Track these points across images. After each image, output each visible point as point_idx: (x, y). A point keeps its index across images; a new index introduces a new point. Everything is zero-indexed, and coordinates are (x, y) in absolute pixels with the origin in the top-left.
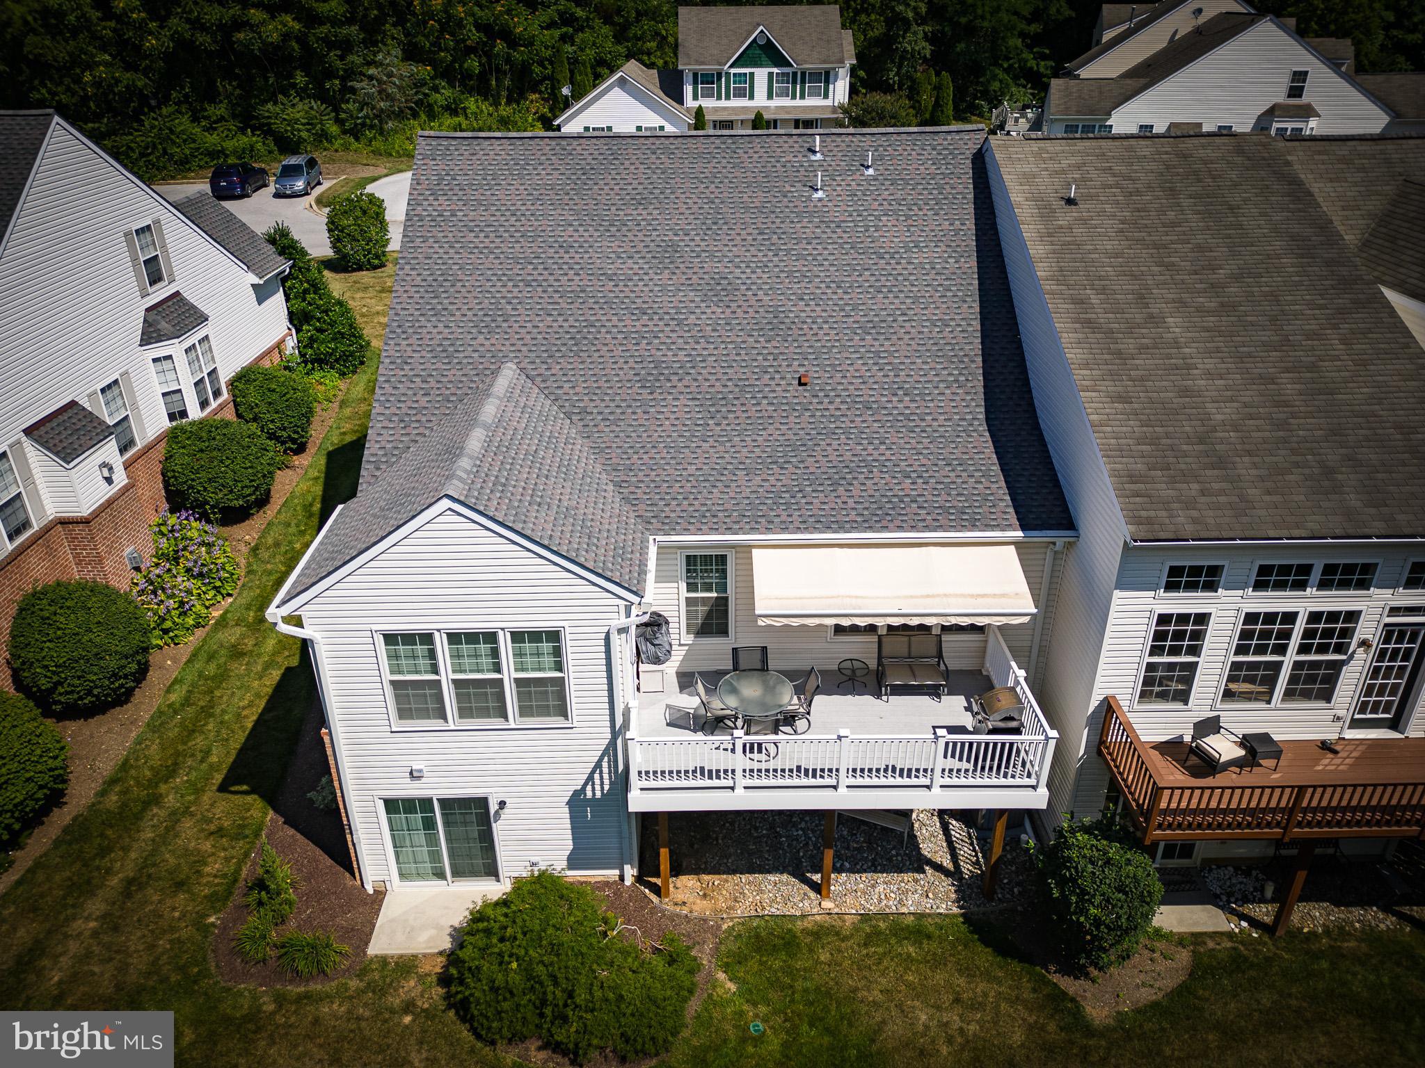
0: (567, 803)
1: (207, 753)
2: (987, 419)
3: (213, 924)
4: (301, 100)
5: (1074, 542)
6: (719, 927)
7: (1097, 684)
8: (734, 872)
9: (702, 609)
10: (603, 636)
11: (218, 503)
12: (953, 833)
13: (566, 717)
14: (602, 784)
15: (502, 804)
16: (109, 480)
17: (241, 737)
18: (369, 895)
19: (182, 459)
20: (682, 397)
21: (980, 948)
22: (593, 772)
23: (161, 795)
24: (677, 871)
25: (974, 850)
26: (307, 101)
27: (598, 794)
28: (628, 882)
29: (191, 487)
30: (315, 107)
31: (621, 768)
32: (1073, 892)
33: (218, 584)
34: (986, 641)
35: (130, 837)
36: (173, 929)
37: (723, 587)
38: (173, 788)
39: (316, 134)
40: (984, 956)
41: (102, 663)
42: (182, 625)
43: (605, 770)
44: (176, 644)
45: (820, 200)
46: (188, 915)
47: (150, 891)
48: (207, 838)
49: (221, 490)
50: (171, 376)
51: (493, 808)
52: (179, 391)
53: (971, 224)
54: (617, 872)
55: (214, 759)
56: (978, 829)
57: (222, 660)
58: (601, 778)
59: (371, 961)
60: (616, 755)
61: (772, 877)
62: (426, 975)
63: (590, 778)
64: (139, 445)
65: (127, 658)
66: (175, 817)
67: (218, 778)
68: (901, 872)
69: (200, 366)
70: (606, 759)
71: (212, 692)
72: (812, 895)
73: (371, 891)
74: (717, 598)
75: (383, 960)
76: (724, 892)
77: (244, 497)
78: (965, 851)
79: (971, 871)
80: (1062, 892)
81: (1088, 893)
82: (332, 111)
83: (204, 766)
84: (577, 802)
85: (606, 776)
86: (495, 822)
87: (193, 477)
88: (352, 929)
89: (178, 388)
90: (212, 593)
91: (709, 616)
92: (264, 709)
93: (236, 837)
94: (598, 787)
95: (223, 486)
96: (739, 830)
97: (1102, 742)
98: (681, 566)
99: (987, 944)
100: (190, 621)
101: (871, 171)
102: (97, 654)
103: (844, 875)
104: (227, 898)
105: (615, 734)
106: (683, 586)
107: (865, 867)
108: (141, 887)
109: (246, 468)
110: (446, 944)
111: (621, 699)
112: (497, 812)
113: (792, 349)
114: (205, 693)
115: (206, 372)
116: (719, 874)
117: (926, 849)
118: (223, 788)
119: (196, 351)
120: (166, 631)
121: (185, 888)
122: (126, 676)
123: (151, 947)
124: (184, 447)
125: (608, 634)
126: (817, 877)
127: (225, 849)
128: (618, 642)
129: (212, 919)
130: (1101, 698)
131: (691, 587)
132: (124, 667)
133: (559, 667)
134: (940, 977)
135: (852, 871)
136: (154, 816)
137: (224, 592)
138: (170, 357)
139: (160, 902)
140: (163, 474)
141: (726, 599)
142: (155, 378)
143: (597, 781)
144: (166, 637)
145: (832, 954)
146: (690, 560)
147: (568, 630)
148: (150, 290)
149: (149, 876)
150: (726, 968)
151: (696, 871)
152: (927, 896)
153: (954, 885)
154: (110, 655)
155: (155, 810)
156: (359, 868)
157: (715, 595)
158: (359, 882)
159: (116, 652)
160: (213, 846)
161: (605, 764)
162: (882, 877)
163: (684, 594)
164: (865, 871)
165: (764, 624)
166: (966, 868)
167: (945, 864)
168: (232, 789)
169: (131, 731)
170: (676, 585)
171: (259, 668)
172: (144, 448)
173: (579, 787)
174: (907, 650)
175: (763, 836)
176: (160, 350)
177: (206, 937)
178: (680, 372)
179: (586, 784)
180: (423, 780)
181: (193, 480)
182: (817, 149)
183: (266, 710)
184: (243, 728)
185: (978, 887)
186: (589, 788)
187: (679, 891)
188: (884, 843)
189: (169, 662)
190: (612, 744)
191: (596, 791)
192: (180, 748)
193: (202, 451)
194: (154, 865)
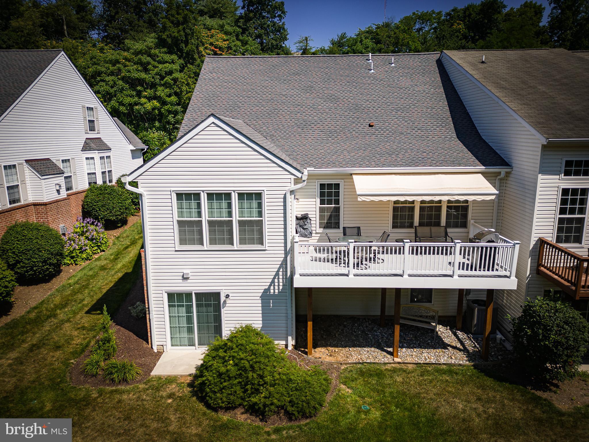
0: (261, 297)
1: (83, 300)
2: (458, 137)
3: (72, 363)
4: (157, 132)
5: (511, 172)
6: (339, 368)
7: (534, 231)
8: (345, 347)
9: (327, 214)
10: (282, 196)
11: (104, 216)
12: (460, 336)
13: (262, 244)
14: (279, 286)
15: (227, 296)
16: (58, 191)
17: (100, 295)
18: (154, 352)
19: (92, 196)
20: (316, 131)
21: (486, 378)
22: (274, 278)
23: (57, 314)
24: (315, 346)
25: (472, 342)
26: (159, 132)
27: (277, 291)
28: (290, 348)
29: (94, 209)
30: (162, 134)
31: (289, 274)
32: (540, 328)
33: (99, 244)
34: (468, 232)
35: (38, 328)
36: (51, 364)
37: (337, 202)
38: (63, 312)
39: (161, 143)
40: (489, 382)
41: (40, 254)
42: (80, 257)
43: (281, 277)
44: (76, 264)
45: (373, 73)
46: (60, 359)
47: (43, 349)
48: (76, 330)
49: (106, 211)
50: (92, 166)
51: (223, 298)
52: (95, 173)
53: (439, 79)
54: (284, 342)
55: (85, 302)
56: (472, 334)
57: (96, 271)
58: (279, 282)
59: (153, 378)
60: (286, 268)
61: (366, 349)
62: (182, 383)
63: (273, 282)
64: (74, 190)
65: (52, 255)
66: (63, 322)
67: (86, 309)
68: (435, 349)
69: (105, 167)
70: (281, 270)
71: (89, 280)
72: (389, 356)
73: (156, 351)
74: (334, 207)
75: (159, 378)
76: (341, 354)
77: (116, 216)
78: (467, 343)
79: (473, 350)
80: (533, 331)
81: (549, 326)
82: (168, 135)
83: (80, 305)
84: (266, 296)
85: (281, 280)
86: (223, 308)
87: (95, 204)
88: (145, 365)
89: (94, 172)
90: (96, 248)
91: (330, 217)
92: (113, 286)
93: (91, 330)
94: (276, 287)
95: (108, 209)
96: (346, 332)
97: (539, 265)
98: (318, 191)
99: (490, 377)
100: (84, 256)
101: (393, 65)
102: (38, 249)
103: (404, 349)
104: (81, 353)
105: (286, 254)
106: (318, 200)
107: (415, 346)
108: (39, 348)
109: (119, 203)
110: (193, 371)
111: (290, 234)
112: (225, 302)
113: (365, 116)
114: (85, 281)
115: (107, 170)
116: (338, 347)
117: (446, 341)
118: (88, 312)
119: (104, 160)
120: (72, 257)
121: (61, 349)
122: (50, 264)
123: (37, 372)
124: (93, 193)
125: (285, 194)
126: (390, 350)
127: (84, 335)
128: (290, 200)
129: (72, 361)
130: (536, 239)
131: (322, 202)
132: (50, 259)
133: (260, 214)
134: (467, 389)
135: (408, 347)
136: (51, 322)
137: (102, 249)
138: (93, 158)
139: (47, 354)
140: (82, 206)
141: (339, 208)
142: (85, 167)
143: (276, 284)
144: (72, 260)
145: (403, 379)
146: (322, 186)
147: (266, 193)
148: (89, 132)
149: (44, 344)
150: (345, 383)
151: (325, 346)
152: (451, 358)
153: (465, 354)
154: (45, 251)
155: (53, 320)
156: (151, 336)
157: (333, 206)
158: (150, 345)
159: (48, 250)
160: (78, 333)
161: (281, 273)
162: (425, 351)
163: (318, 205)
164: (415, 348)
165: (361, 200)
166: (470, 349)
167: (458, 346)
168: (92, 313)
169: (48, 292)
170: (314, 200)
171: (113, 273)
172: (76, 192)
173: (267, 287)
174: (430, 234)
175: (359, 334)
176: (90, 154)
177: (67, 368)
178: (315, 123)
179: (270, 285)
180: (189, 281)
181: (95, 206)
182: (370, 59)
183: (114, 286)
184: (101, 292)
185: (478, 356)
186: (272, 287)
187: (317, 353)
188: (424, 338)
189: (71, 271)
190: (285, 260)
191: (275, 290)
192: (70, 298)
193: (101, 194)
194: (47, 340)
